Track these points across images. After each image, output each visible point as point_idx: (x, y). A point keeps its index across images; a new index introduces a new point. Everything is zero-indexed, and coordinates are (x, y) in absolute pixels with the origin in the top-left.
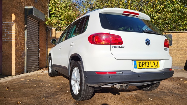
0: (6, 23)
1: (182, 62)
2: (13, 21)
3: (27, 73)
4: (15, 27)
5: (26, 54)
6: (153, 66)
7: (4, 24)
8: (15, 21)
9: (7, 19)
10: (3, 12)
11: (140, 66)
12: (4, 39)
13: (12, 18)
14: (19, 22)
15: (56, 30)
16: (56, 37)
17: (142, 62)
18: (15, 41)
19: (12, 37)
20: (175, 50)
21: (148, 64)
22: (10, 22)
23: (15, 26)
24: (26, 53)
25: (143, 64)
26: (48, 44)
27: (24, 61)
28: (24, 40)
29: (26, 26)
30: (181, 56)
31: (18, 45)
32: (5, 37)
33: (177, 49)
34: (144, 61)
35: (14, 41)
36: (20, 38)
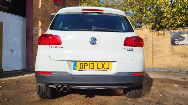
2: (39, 27)
6: (100, 68)
7: (34, 30)
9: (36, 25)
10: (34, 20)
11: (81, 67)
12: (34, 42)
13: (39, 25)
14: (45, 28)
17: (85, 64)
21: (93, 66)
22: (38, 28)
23: (41, 31)
25: (85, 66)
32: (34, 41)
34: (88, 63)
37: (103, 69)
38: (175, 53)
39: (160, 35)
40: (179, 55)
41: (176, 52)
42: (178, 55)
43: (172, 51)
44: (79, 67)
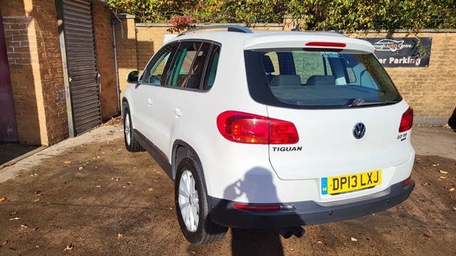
0: (11, 20)
1: (445, 108)
3: (75, 136)
4: (34, 30)
5: (69, 93)
6: (365, 184)
8: (33, 13)
9: (12, 7)
11: (336, 187)
12: (12, 61)
13: (23, 6)
14: (44, 16)
15: (137, 20)
16: (138, 40)
18: (38, 65)
19: (29, 55)
20: (434, 78)
23: (34, 27)
24: (67, 90)
26: (119, 57)
27: (66, 109)
28: (60, 58)
29: (60, 22)
30: (446, 93)
31: (48, 73)
32: (13, 55)
33: (438, 76)
35: (36, 66)
36: (50, 55)
37: (370, 185)
44: (332, 187)
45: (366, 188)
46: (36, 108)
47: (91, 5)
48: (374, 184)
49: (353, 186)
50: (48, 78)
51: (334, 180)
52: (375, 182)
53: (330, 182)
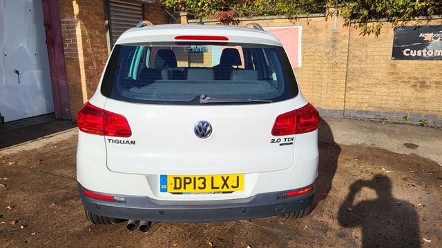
0: (66, 22)
7: (63, 22)
8: (80, 16)
12: (66, 55)
13: (73, 11)
15: (189, 17)
17: (185, 178)
18: (82, 58)
19: (77, 50)
22: (72, 19)
23: (80, 27)
28: (107, 52)
29: (107, 22)
31: (92, 65)
32: (67, 50)
34: (192, 177)
36: (95, 50)
37: (225, 189)
38: (400, 78)
39: (369, 33)
40: (409, 82)
41: (401, 75)
42: (405, 82)
43: (393, 73)
44: (173, 186)
45: (219, 192)
46: (82, 93)
47: (143, 6)
48: (231, 189)
49: (199, 188)
50: (92, 68)
51: (175, 179)
52: (233, 187)
53: (170, 181)
